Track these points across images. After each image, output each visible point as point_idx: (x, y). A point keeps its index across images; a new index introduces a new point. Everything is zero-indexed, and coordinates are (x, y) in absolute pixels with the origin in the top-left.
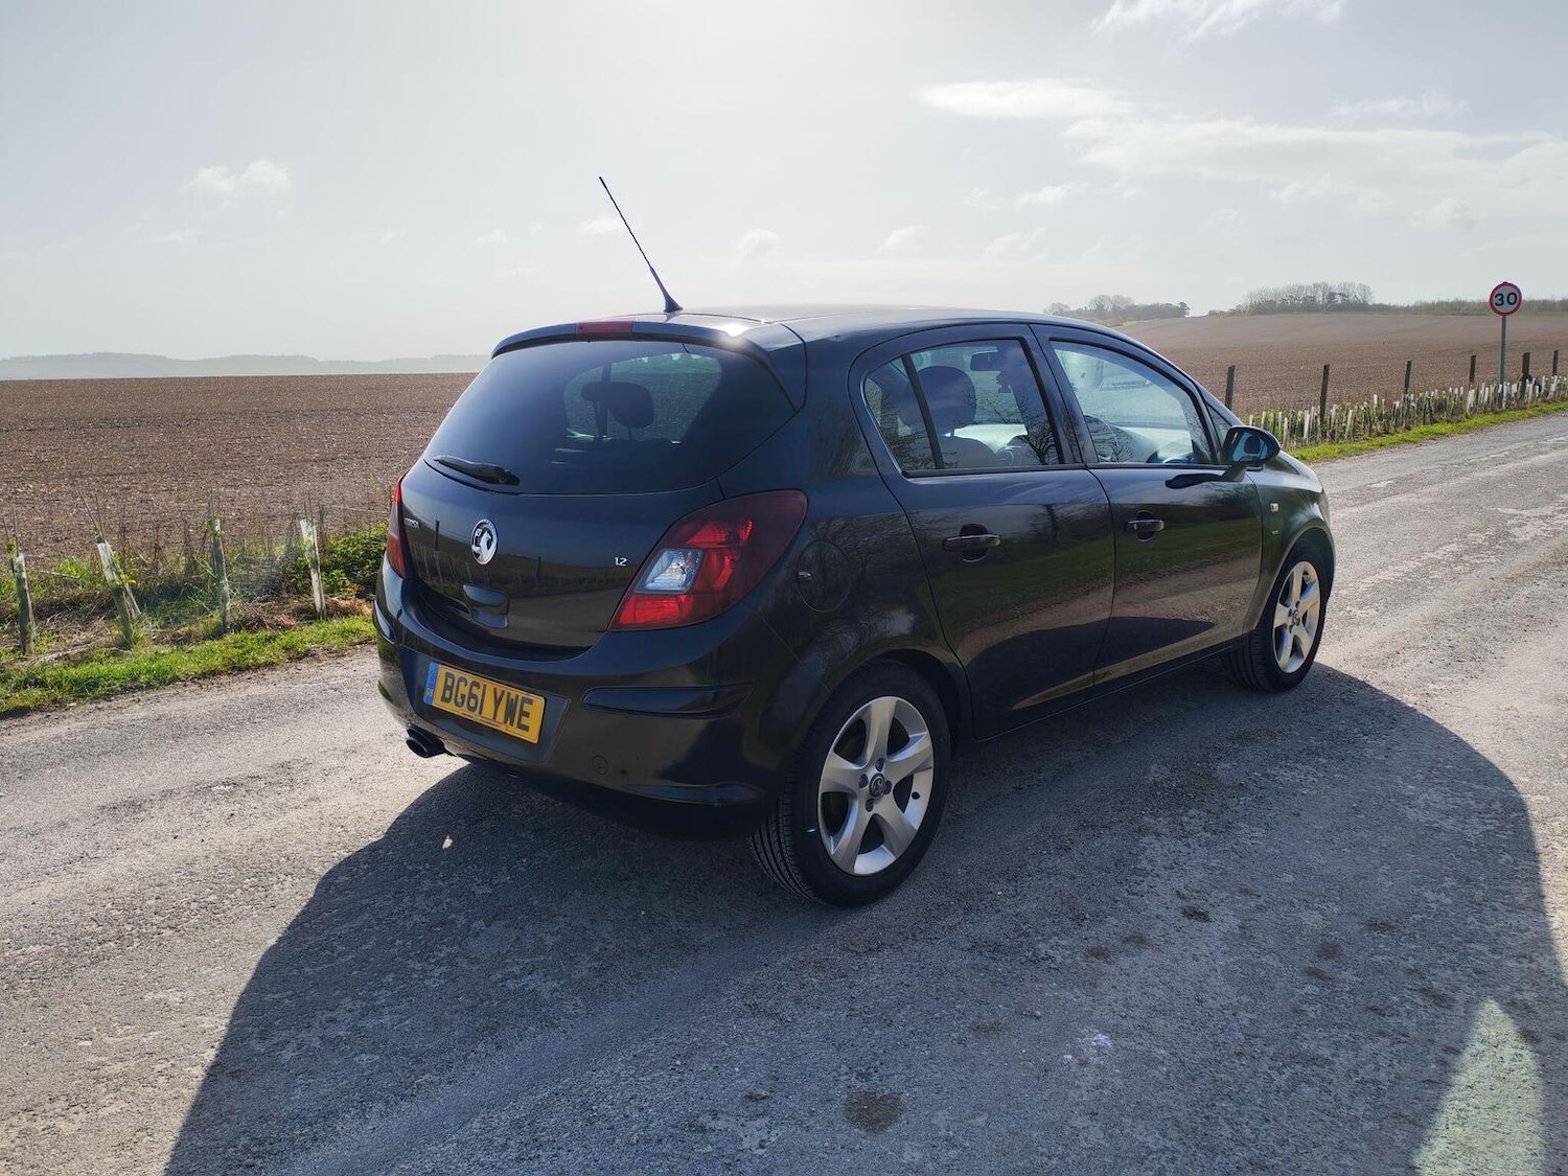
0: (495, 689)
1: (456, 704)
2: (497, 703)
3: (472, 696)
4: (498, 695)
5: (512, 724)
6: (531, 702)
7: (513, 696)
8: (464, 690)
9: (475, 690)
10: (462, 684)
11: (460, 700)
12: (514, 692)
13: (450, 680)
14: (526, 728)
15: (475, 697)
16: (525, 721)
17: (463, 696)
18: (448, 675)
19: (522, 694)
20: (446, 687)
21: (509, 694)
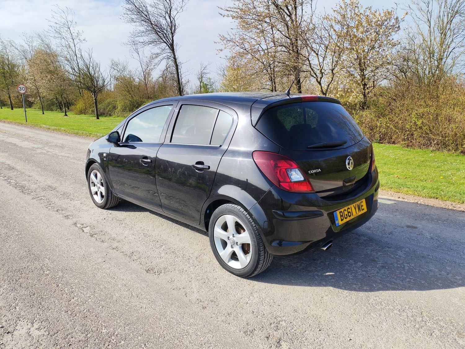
0: (354, 206)
1: (346, 218)
2: (355, 209)
3: (349, 212)
4: (355, 207)
5: (360, 211)
6: (362, 202)
7: (358, 204)
8: (346, 213)
9: (349, 210)
10: (345, 212)
11: (346, 217)
12: (358, 203)
13: (341, 213)
14: (364, 209)
15: (350, 212)
16: (363, 208)
17: (346, 215)
18: (340, 212)
19: (360, 202)
20: (341, 216)
21: (357, 204)
